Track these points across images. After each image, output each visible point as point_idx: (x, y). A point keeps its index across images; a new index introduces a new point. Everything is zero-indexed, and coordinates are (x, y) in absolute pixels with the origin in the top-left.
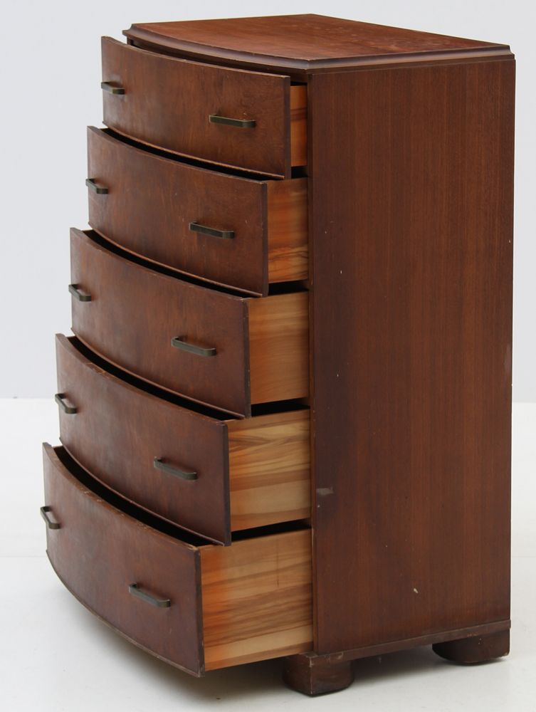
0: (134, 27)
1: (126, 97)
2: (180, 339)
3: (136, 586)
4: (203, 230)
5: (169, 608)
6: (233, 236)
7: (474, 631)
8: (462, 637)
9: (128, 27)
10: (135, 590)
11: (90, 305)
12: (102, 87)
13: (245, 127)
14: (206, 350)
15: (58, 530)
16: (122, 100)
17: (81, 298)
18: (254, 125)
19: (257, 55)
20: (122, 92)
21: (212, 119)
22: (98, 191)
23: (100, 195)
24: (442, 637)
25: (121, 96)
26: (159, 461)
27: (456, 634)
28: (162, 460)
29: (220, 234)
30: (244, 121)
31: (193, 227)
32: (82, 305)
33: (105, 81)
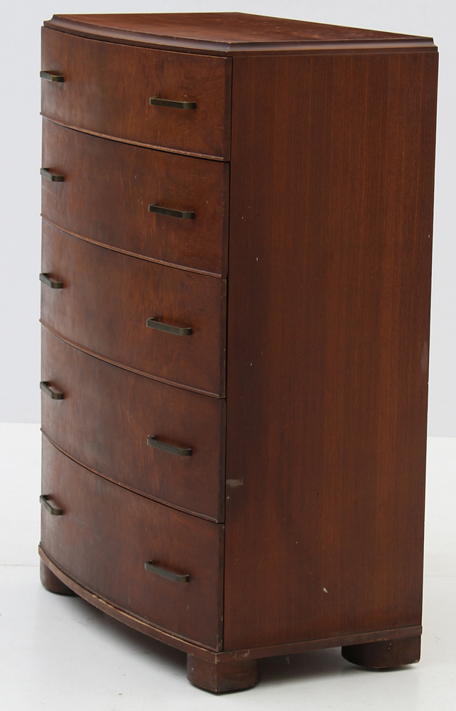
0: (55, 17)
1: (65, 85)
2: (156, 319)
3: (154, 563)
4: (163, 211)
5: (187, 583)
6: (193, 216)
7: (383, 635)
8: (371, 641)
9: (49, 18)
10: (152, 567)
11: (62, 293)
12: (41, 76)
13: (185, 108)
14: (181, 330)
15: (60, 516)
16: (61, 88)
17: (53, 286)
18: (194, 106)
19: (178, 39)
20: (61, 80)
21: (153, 102)
22: (54, 179)
23: (55, 183)
24: (351, 639)
25: (60, 84)
26: (153, 438)
27: (365, 637)
28: (156, 438)
29: (180, 215)
30: (185, 102)
31: (153, 209)
32: (54, 292)
33: (44, 70)
